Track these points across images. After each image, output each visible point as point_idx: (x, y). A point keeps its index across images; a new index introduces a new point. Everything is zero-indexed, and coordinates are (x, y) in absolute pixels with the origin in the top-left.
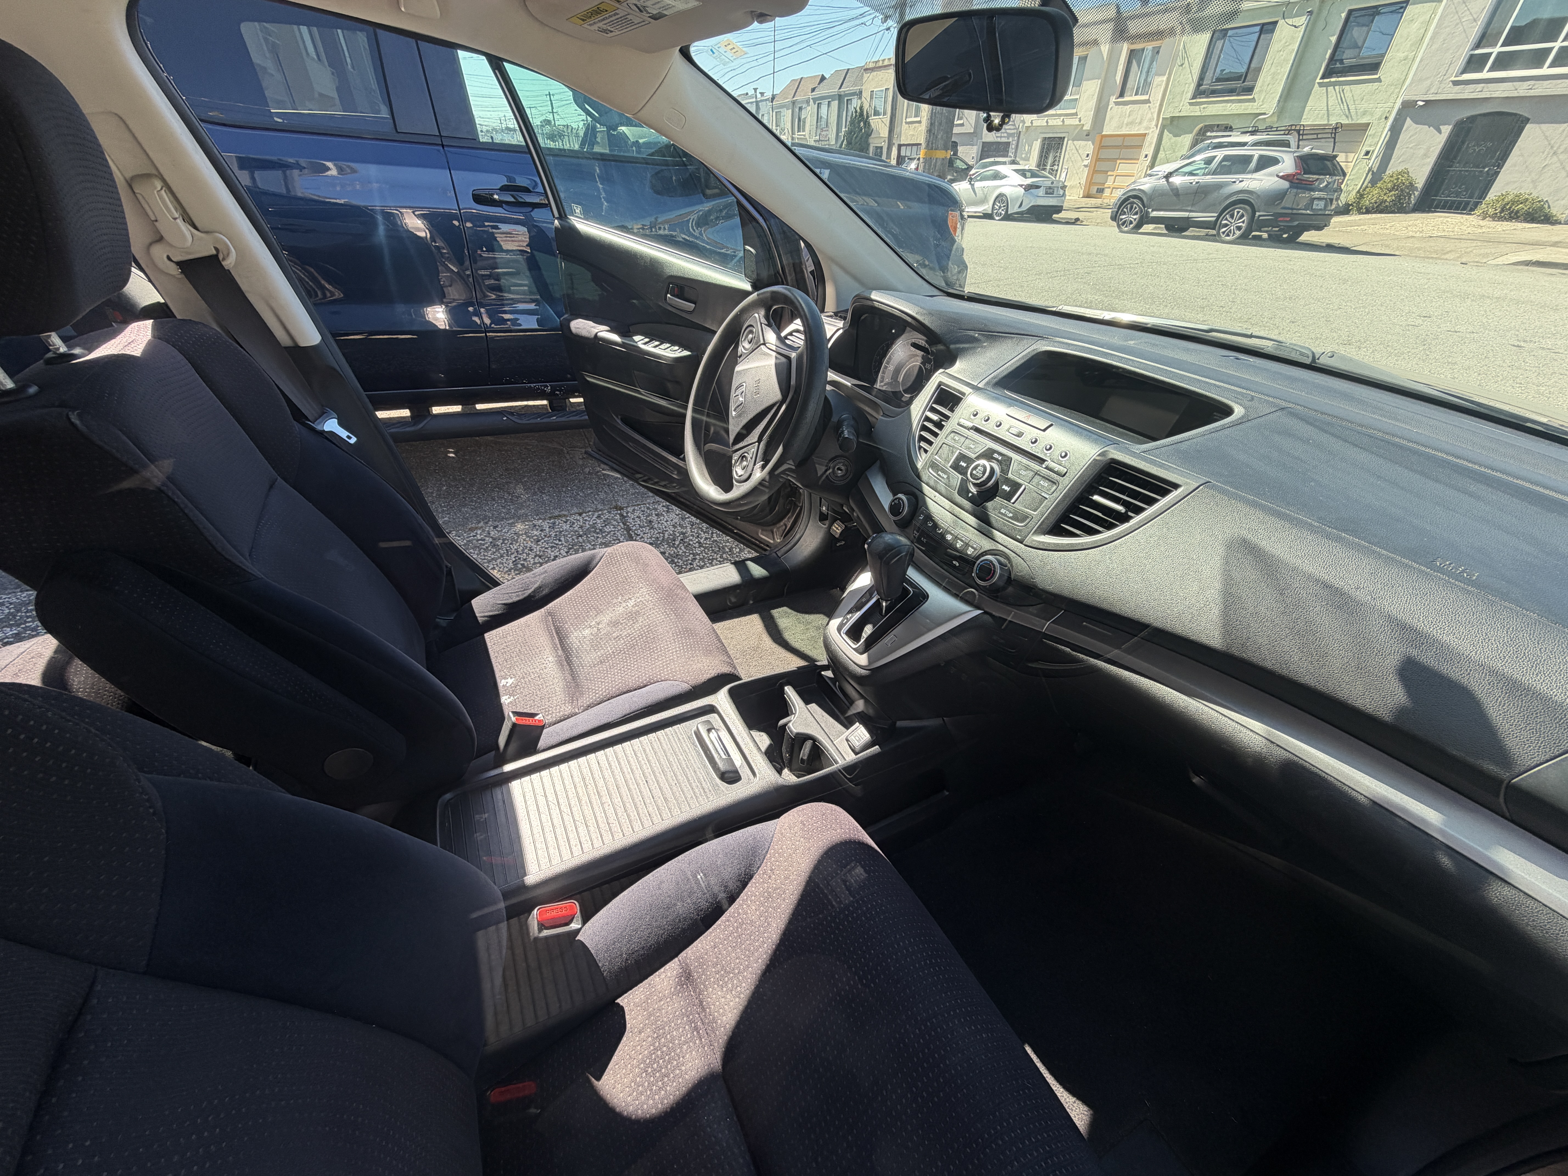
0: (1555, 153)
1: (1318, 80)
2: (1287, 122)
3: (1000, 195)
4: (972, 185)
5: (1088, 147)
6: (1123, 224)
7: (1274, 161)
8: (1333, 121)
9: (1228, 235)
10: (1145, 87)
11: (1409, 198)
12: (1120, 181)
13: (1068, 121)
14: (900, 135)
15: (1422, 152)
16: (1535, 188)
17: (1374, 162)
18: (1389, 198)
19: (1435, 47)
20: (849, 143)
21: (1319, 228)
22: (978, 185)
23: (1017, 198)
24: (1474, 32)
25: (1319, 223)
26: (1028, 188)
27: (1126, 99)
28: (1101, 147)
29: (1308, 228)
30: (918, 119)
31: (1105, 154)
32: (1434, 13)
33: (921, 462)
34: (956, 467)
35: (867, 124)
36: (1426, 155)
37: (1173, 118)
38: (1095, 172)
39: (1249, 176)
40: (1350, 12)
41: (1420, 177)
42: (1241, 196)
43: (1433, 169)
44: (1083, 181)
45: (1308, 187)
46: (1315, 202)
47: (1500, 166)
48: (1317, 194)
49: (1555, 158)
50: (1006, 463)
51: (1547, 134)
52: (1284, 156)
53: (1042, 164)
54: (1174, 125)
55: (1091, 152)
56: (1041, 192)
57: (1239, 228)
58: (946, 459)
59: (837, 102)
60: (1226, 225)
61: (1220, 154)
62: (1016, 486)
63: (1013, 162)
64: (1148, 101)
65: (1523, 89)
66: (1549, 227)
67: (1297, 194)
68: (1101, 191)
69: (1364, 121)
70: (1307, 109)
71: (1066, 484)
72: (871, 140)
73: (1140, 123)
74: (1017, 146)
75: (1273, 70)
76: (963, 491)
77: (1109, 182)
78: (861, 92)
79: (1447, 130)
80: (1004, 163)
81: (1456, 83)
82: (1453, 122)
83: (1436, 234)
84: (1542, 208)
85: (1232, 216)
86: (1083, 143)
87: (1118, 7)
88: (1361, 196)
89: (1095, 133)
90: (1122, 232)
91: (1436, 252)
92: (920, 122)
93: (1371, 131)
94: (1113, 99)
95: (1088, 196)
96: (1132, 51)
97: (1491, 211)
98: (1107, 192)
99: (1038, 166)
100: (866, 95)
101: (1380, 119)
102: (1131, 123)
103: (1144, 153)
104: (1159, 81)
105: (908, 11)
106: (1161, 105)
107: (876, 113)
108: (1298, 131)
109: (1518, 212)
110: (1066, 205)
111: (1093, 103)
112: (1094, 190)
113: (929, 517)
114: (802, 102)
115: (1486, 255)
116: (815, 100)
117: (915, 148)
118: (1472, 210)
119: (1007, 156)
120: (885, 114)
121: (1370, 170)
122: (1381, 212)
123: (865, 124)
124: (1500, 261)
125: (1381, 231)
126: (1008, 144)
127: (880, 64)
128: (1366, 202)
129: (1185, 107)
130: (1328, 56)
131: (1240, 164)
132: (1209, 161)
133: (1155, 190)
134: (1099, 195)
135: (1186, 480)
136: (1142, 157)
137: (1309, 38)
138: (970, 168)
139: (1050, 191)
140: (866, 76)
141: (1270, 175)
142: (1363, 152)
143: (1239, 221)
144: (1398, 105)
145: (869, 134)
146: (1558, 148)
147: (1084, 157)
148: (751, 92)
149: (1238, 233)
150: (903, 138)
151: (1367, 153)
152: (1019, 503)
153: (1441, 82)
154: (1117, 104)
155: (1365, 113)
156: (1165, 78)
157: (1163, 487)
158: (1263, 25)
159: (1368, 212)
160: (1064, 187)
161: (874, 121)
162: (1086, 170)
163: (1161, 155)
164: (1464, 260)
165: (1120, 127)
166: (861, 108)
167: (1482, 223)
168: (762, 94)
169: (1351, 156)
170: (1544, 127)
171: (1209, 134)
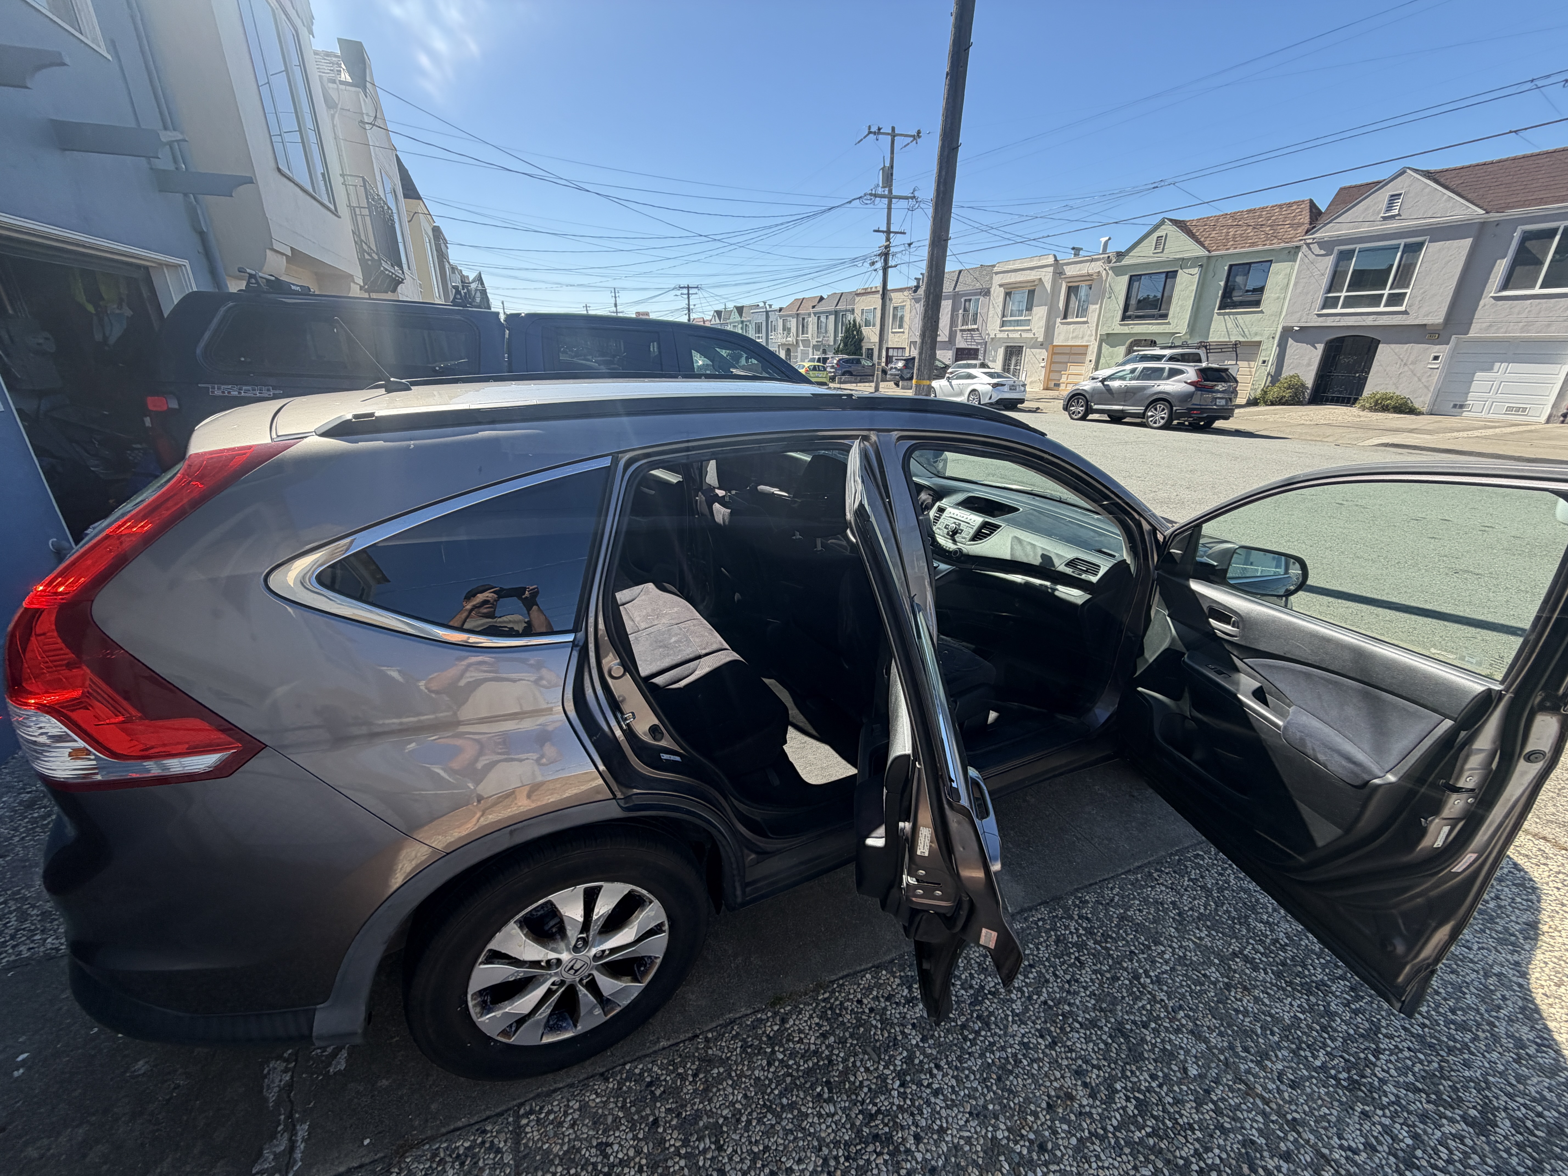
0: (1405, 364)
1: (1216, 311)
2: (1196, 340)
3: (974, 390)
4: (950, 383)
5: (1044, 354)
6: (1073, 413)
7: (1180, 372)
8: (1233, 339)
9: (1155, 423)
10: (1082, 311)
11: (1304, 394)
12: (1072, 379)
13: (1024, 335)
14: (887, 342)
15: (1305, 362)
16: (1397, 388)
17: (1270, 368)
18: (1287, 394)
19: (1298, 291)
20: (846, 345)
21: (1226, 418)
22: (954, 382)
23: (987, 393)
24: (1325, 282)
25: (1226, 414)
26: (995, 386)
27: (1069, 320)
28: (1053, 354)
29: (1218, 418)
30: (902, 330)
31: (1057, 358)
32: (1292, 268)
33: (934, 528)
34: (945, 528)
35: (859, 332)
36: (1309, 365)
37: (1108, 334)
38: (1051, 371)
39: (1164, 382)
40: (1231, 266)
41: (1309, 379)
42: (1160, 396)
43: (1317, 374)
44: (1042, 378)
45: (1210, 390)
46: (1218, 400)
47: (1368, 373)
48: (1219, 395)
49: (1406, 368)
50: (960, 525)
51: (1396, 351)
52: (1188, 369)
53: (1006, 367)
54: (1110, 339)
55: (1046, 358)
56: (1006, 388)
57: (1163, 418)
58: (942, 526)
59: (833, 316)
60: (1152, 416)
61: (1141, 366)
62: (962, 530)
63: (983, 365)
64: (1086, 322)
65: (1369, 321)
66: (1413, 417)
67: (1202, 395)
68: (1057, 385)
69: (1257, 339)
70: (1211, 330)
71: (975, 528)
72: (863, 344)
73: (1082, 338)
74: (985, 351)
75: (1180, 303)
76: (948, 534)
77: (1064, 379)
78: (853, 310)
79: (1321, 347)
80: (974, 366)
81: (1319, 315)
82: (1325, 342)
83: (1322, 422)
84: (1406, 404)
85: (1156, 409)
86: (1038, 351)
87: (1055, 256)
88: (1265, 392)
89: (1047, 342)
90: (1072, 418)
91: (1319, 436)
92: (903, 332)
93: (1263, 347)
94: (1059, 320)
95: (1047, 388)
96: (1069, 288)
97: (1367, 405)
98: (1062, 387)
99: (1004, 370)
100: (858, 312)
101: (1268, 338)
102: (1076, 337)
103: (1088, 359)
104: (1094, 308)
105: (890, 259)
106: (1097, 325)
107: (867, 324)
108: (1206, 347)
109: (1387, 406)
110: (1027, 396)
111: (1043, 323)
112: (1052, 385)
113: (938, 543)
114: (805, 314)
115: (1357, 439)
116: (815, 314)
117: (900, 351)
118: (1354, 404)
119: (976, 358)
120: (874, 325)
121: (1269, 374)
122: (1283, 404)
123: (857, 333)
124: (1367, 443)
125: (1280, 420)
126: (977, 350)
127: (869, 290)
128: (1270, 397)
129: (1116, 327)
130: (1220, 295)
131: (1156, 373)
132: (1133, 371)
133: (1094, 389)
134: (1056, 388)
135: (1003, 525)
136: (1087, 362)
137: (1203, 284)
138: (947, 367)
139: (1013, 388)
140: (857, 299)
141: (1179, 381)
142: (1261, 362)
143: (1160, 415)
144: (1280, 329)
145: (861, 340)
146: (1407, 360)
147: (1041, 360)
148: (761, 305)
149: (1162, 422)
150: (890, 343)
151: (1264, 362)
152: (963, 535)
153: (1308, 314)
154: (1062, 323)
155: (1256, 334)
156: (1098, 306)
157: (998, 527)
158: (1167, 273)
159: (1272, 404)
160: (1024, 385)
161: (865, 330)
162: (1044, 370)
163: (1102, 360)
164: (1339, 442)
165: (1067, 340)
166: (854, 321)
167: (1362, 413)
168: (770, 306)
169: (1252, 363)
170: (1393, 346)
171: (1135, 348)
